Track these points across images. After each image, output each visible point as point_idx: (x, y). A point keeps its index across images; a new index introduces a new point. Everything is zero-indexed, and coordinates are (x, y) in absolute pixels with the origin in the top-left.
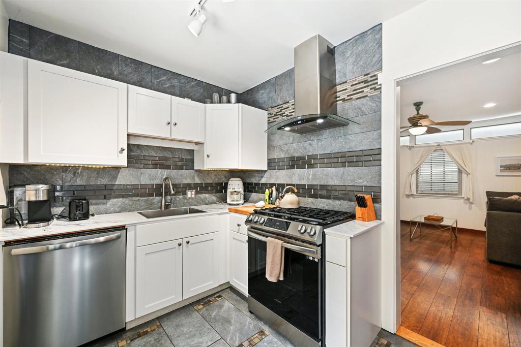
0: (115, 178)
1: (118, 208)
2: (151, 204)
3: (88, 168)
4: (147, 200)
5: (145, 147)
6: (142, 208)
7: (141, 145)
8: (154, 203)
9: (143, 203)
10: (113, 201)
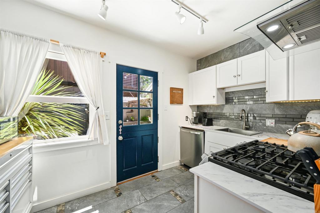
0: (223, 110)
1: (224, 124)
2: (239, 125)
3: (214, 105)
4: (237, 122)
5: (236, 92)
6: (234, 127)
7: (234, 91)
8: (241, 125)
9: (235, 124)
10: (222, 121)
